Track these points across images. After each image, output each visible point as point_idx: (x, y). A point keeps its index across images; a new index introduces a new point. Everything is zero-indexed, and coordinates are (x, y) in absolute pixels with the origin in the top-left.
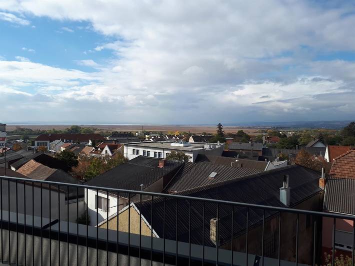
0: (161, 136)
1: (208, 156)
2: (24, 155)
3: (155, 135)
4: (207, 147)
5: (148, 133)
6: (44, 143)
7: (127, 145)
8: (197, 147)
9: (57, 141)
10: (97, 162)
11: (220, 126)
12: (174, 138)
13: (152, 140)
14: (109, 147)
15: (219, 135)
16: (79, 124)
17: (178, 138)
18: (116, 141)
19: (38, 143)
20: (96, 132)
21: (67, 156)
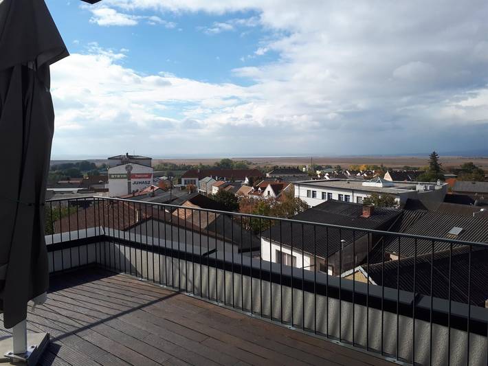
0: (340, 171)
1: (424, 202)
2: (177, 196)
3: (330, 170)
4: (420, 188)
5: (320, 168)
6: (192, 181)
7: (299, 185)
8: (402, 188)
9: (207, 179)
10: (264, 206)
11: (434, 156)
12: (359, 174)
13: (328, 178)
14: (273, 187)
15: (432, 169)
16: (230, 158)
17: (365, 175)
18: (280, 179)
19: (185, 181)
20: (252, 167)
21: (225, 197)
